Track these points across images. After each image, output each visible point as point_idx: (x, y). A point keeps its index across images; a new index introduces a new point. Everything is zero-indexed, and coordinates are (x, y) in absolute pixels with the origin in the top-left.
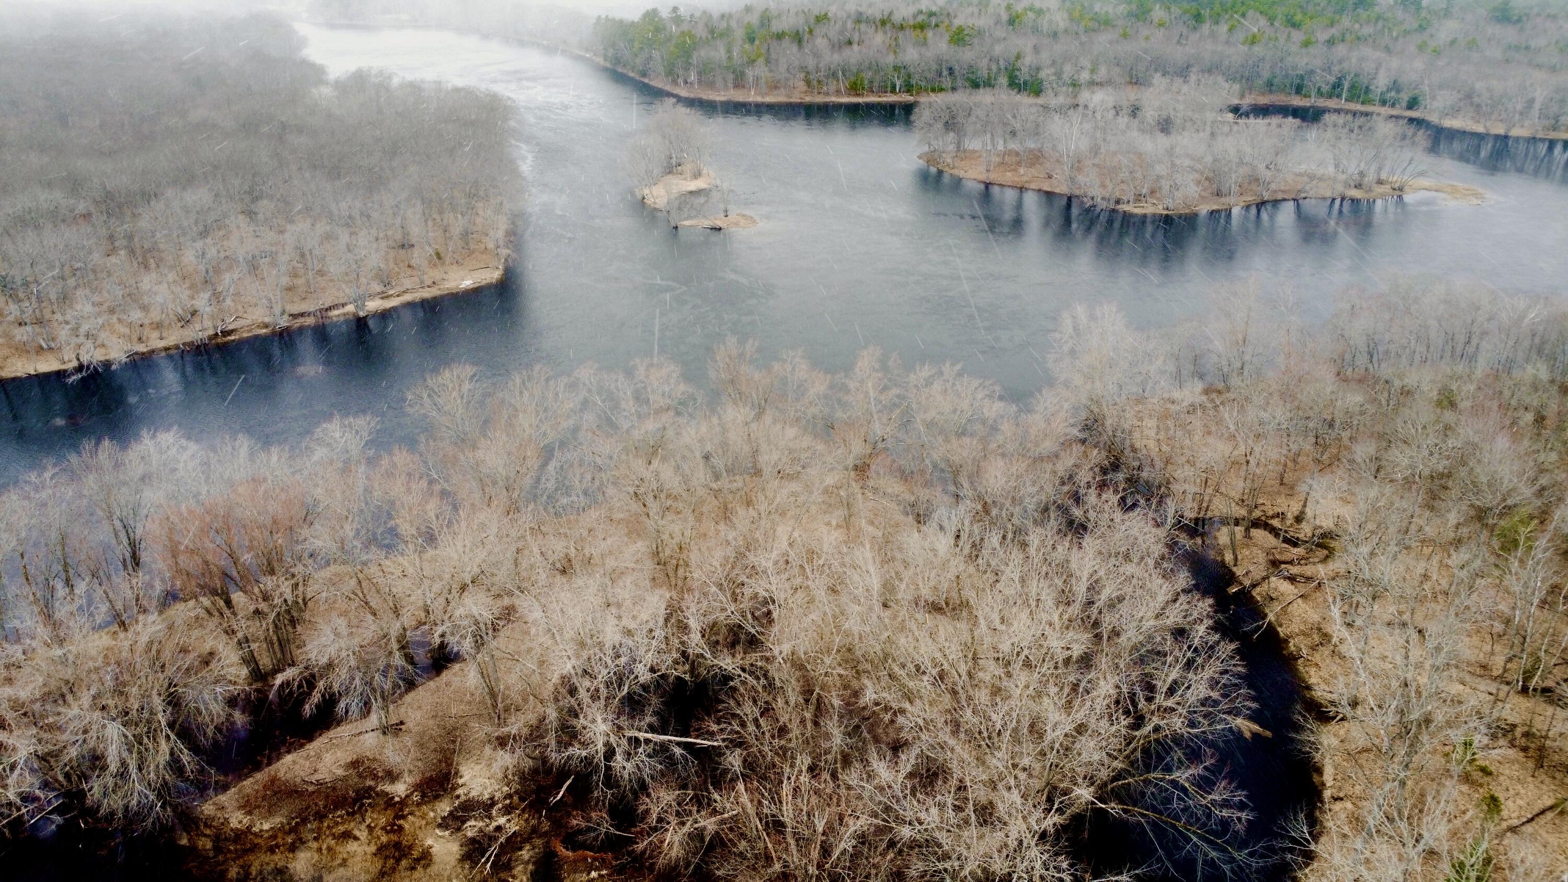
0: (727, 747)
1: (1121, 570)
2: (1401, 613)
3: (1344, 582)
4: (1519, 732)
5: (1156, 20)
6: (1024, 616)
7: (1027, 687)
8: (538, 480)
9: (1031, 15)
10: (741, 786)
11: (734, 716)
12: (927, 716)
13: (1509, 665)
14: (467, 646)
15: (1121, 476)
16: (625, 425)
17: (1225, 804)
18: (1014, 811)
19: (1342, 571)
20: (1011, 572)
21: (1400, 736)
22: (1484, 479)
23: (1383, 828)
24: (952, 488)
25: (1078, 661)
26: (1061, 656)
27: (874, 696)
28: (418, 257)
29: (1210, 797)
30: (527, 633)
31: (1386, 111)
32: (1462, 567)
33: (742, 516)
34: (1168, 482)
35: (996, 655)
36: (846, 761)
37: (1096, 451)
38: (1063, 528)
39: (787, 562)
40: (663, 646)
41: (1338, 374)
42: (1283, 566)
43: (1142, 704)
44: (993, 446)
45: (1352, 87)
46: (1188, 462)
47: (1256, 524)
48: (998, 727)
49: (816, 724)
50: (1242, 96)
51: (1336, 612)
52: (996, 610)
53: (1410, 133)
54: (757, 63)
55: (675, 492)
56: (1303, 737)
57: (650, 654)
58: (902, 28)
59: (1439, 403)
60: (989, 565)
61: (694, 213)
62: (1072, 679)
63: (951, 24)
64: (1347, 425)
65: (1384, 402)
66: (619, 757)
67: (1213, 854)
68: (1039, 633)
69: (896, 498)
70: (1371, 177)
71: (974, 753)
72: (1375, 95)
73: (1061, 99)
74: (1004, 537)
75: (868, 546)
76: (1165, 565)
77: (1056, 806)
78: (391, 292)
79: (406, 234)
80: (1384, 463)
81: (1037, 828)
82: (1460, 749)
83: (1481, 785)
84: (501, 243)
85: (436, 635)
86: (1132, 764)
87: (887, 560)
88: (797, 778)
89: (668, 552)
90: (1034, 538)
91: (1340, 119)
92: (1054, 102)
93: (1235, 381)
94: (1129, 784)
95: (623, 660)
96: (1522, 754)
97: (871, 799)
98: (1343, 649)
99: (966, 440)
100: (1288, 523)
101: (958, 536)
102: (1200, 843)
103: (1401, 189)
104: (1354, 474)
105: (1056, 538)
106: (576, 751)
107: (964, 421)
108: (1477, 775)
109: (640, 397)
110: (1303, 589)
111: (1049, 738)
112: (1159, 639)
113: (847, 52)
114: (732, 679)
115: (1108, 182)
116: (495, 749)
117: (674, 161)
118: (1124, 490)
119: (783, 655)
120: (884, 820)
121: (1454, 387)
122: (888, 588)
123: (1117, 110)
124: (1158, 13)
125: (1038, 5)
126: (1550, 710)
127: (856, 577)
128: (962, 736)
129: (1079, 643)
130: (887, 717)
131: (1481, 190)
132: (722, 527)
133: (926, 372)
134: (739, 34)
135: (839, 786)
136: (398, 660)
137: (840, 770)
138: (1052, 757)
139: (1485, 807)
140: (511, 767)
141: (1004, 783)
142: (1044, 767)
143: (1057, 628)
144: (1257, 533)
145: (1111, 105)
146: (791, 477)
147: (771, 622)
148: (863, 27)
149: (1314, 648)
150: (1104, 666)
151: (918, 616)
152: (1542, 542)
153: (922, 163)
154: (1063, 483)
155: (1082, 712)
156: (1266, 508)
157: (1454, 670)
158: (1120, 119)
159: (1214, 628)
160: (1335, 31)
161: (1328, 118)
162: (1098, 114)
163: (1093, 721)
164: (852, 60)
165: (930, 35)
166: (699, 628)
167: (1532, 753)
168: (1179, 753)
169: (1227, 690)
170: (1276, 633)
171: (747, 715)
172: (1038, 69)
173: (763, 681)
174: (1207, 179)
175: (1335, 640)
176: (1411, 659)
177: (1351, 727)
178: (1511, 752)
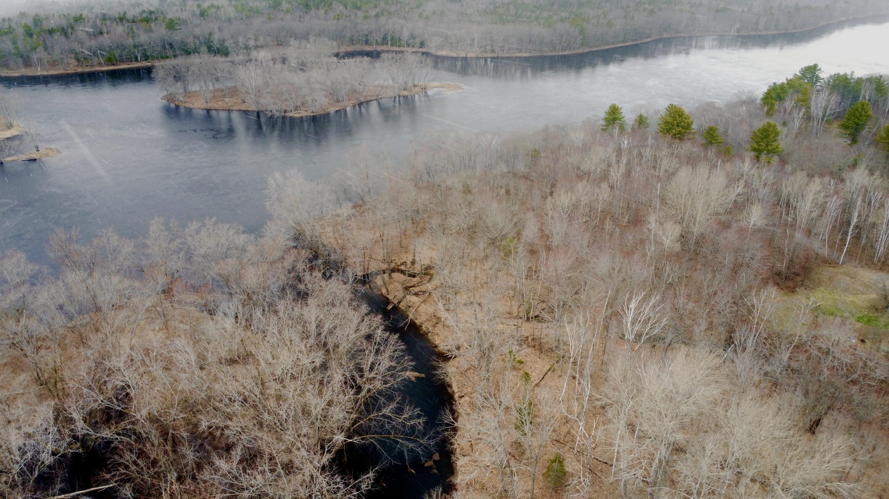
0: (119, 485)
1: (331, 312)
2: (469, 298)
3: (441, 290)
4: (530, 339)
5: (285, 9)
6: (285, 352)
7: (295, 390)
9: (213, 10)
11: (120, 464)
12: (243, 425)
13: (520, 310)
15: (320, 261)
17: (411, 418)
18: (304, 461)
19: (439, 284)
20: (272, 329)
21: (482, 357)
22: (490, 224)
23: (485, 405)
24: (226, 290)
25: (320, 368)
26: (310, 367)
27: (207, 423)
29: (403, 417)
31: (410, 49)
32: (491, 269)
33: (94, 340)
34: (345, 259)
35: (274, 378)
36: (199, 467)
37: (304, 251)
38: (296, 297)
39: (132, 360)
40: (58, 437)
41: (416, 186)
42: (411, 289)
43: (359, 380)
44: (245, 260)
45: (392, 39)
46: (353, 246)
47: (393, 271)
48: (284, 417)
49: (175, 451)
50: (339, 47)
51: (440, 305)
52: (268, 353)
53: (424, 60)
54: (38, 50)
55: (43, 335)
57: (49, 445)
58: (134, 22)
59: (464, 192)
60: (258, 328)
61: (12, 152)
62: (319, 378)
63: (165, 18)
64: (425, 211)
65: (439, 196)
67: (411, 445)
68: (296, 358)
69: (193, 303)
70: (410, 84)
71: (274, 436)
72: (404, 42)
73: (241, 57)
74: (264, 310)
75: (183, 337)
76: (354, 303)
77: (326, 450)
80: (446, 226)
81: (319, 465)
82: (508, 355)
83: (520, 369)
86: (360, 413)
87: (196, 342)
88: (171, 488)
89: (46, 375)
90: (281, 306)
91: (390, 56)
92: (237, 59)
93: (367, 199)
94: (361, 424)
95: (29, 455)
96: (533, 349)
97: (220, 483)
98: (447, 322)
99: (229, 260)
100: (409, 266)
101: (237, 317)
102: (403, 442)
103: (425, 89)
104: (434, 235)
105: (293, 303)
107: (225, 250)
108: (517, 365)
110: (423, 298)
111: (314, 414)
112: (359, 343)
113: (100, 39)
114: (112, 442)
115: (277, 101)
118: (323, 269)
119: (144, 417)
120: (231, 493)
121: (469, 183)
122: (201, 357)
123: (274, 60)
124: (285, 5)
125: (216, 3)
126: (539, 325)
127: (180, 357)
128: (265, 429)
129: (318, 358)
130: (218, 433)
131: (461, 85)
132: (81, 349)
133: (194, 226)
135: (198, 483)
137: (197, 474)
138: (318, 424)
139: (524, 379)
141: (295, 447)
142: (315, 431)
143: (305, 352)
144: (395, 275)
145: (270, 58)
146: (121, 307)
147: (130, 400)
148: (108, 23)
149: (434, 326)
150: (334, 366)
151: (224, 369)
152: (521, 249)
153: (165, 102)
154: (290, 273)
155: (328, 395)
156: (396, 261)
157: (497, 318)
158: (277, 66)
159: (385, 330)
160: (378, 10)
161: (384, 56)
162: (264, 64)
163: (335, 397)
164: (105, 44)
165: (153, 25)
166: (81, 418)
167: (537, 347)
168: (382, 400)
169: (398, 360)
170: (415, 323)
171: (128, 461)
172: (224, 41)
173: (134, 437)
174: (330, 94)
175: (443, 319)
176: (478, 319)
177: (460, 360)
178: (529, 349)
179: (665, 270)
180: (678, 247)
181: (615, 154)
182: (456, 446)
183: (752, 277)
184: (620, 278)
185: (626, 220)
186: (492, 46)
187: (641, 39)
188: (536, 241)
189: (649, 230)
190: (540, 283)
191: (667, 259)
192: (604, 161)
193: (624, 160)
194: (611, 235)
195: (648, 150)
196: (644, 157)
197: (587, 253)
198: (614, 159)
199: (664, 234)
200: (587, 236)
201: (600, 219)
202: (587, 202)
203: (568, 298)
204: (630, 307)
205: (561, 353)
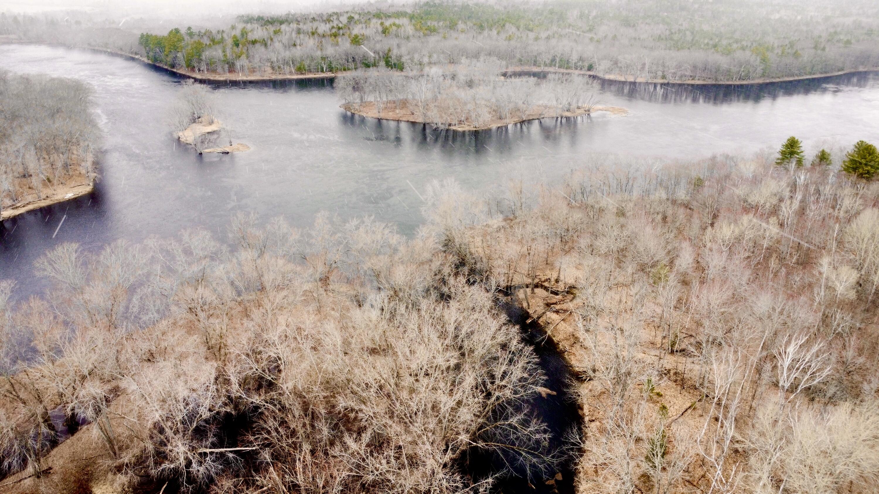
0: (261, 448)
1: (471, 317)
2: (611, 322)
3: (582, 310)
4: (672, 372)
5: (460, 29)
6: (422, 347)
7: (428, 386)
8: (127, 308)
9: (394, 28)
10: (271, 469)
11: (263, 429)
12: (375, 411)
13: (664, 341)
14: (90, 413)
15: (466, 268)
16: (180, 270)
17: (537, 432)
18: (427, 454)
19: (581, 304)
20: (412, 326)
21: (617, 383)
22: (642, 249)
23: (614, 430)
24: (376, 284)
25: (453, 368)
26: (444, 366)
27: (344, 405)
28: (35, 181)
29: (529, 429)
30: (129, 400)
31: (577, 72)
32: (637, 294)
33: (256, 314)
34: (491, 269)
35: (410, 371)
36: (332, 443)
37: (451, 257)
38: (438, 298)
39: (286, 336)
40: (216, 395)
41: (569, 204)
42: (552, 306)
43: (489, 386)
44: (396, 259)
45: (561, 61)
46: (499, 257)
47: (537, 286)
48: (415, 410)
49: (313, 426)
50: (507, 68)
51: (580, 325)
52: (407, 347)
53: (590, 82)
54: (241, 58)
55: (214, 305)
56: (571, 391)
57: (208, 401)
58: (324, 36)
59: (618, 215)
60: (400, 323)
61: (211, 144)
62: (451, 378)
63: (351, 34)
64: (575, 230)
65: (592, 216)
66: (194, 465)
67: (535, 460)
68: (431, 355)
69: (345, 294)
70: (574, 106)
71: (403, 427)
72: (572, 64)
73: (414, 73)
74: (407, 307)
75: (332, 322)
76: (493, 312)
77: (450, 448)
78: (18, 205)
79: (26, 169)
80: (595, 247)
81: (441, 461)
82: (646, 385)
83: (658, 402)
84: (90, 170)
85: (68, 410)
86: (487, 419)
87: (344, 328)
88: (304, 458)
89: (213, 340)
90: (424, 305)
91: (556, 77)
92: (411, 74)
93: (518, 213)
94: (487, 430)
95: (191, 406)
96: (674, 384)
97: (348, 462)
98: (586, 343)
99: (381, 257)
100: (553, 283)
101: (382, 309)
102: (527, 455)
103: (589, 111)
104: (582, 254)
105: (436, 304)
106: (167, 465)
107: (379, 247)
108: (655, 397)
109: (188, 252)
110: (563, 316)
111: (443, 412)
112: (494, 351)
113: (293, 50)
114: (260, 408)
115: (443, 115)
116: (115, 474)
117: (196, 115)
118: (468, 275)
119: (290, 388)
120: (357, 473)
121: (623, 206)
122: (346, 343)
123: (444, 77)
124: (461, 25)
125: (397, 22)
126: (684, 359)
127: (327, 340)
128: (395, 418)
129: (453, 358)
130: (353, 415)
131: (626, 109)
132: (245, 320)
133: (355, 222)
134: (229, 42)
135: (329, 458)
136: (44, 429)
137: (329, 449)
138: (445, 423)
139: (661, 412)
140: (126, 483)
141: (421, 440)
142: (441, 428)
143: (441, 351)
144: (538, 291)
145: (441, 74)
146: (282, 287)
147: (280, 371)
148: (302, 36)
149: (572, 346)
150: (467, 369)
151: (364, 357)
152: (672, 276)
153: (342, 110)
154: (436, 275)
155: (458, 395)
156: (540, 277)
157: (639, 346)
158: (446, 81)
159: (521, 341)
160: (549, 32)
161: (550, 76)
162: (435, 80)
163: (465, 398)
164: (297, 55)
165: (340, 40)
166: (237, 381)
167: (678, 382)
168: (510, 409)
169: (531, 372)
170: (553, 341)
171: (270, 427)
172: (401, 56)
173: (278, 406)
174: (494, 110)
175: (581, 340)
176: (618, 344)
177: (595, 383)
178: (670, 383)
179: (835, 318)
180: (852, 295)
181: (788, 189)
182: (580, 468)
184: (781, 321)
185: (794, 260)
186: (663, 72)
187: (832, 72)
188: (690, 271)
189: (820, 273)
190: (690, 316)
191: (839, 307)
192: (775, 195)
193: (799, 196)
194: (776, 275)
195: (828, 188)
196: (822, 194)
197: (745, 290)
198: (787, 193)
199: (837, 278)
200: (748, 273)
201: (764, 256)
202: (752, 236)
203: (719, 334)
204: (788, 351)
205: (705, 391)
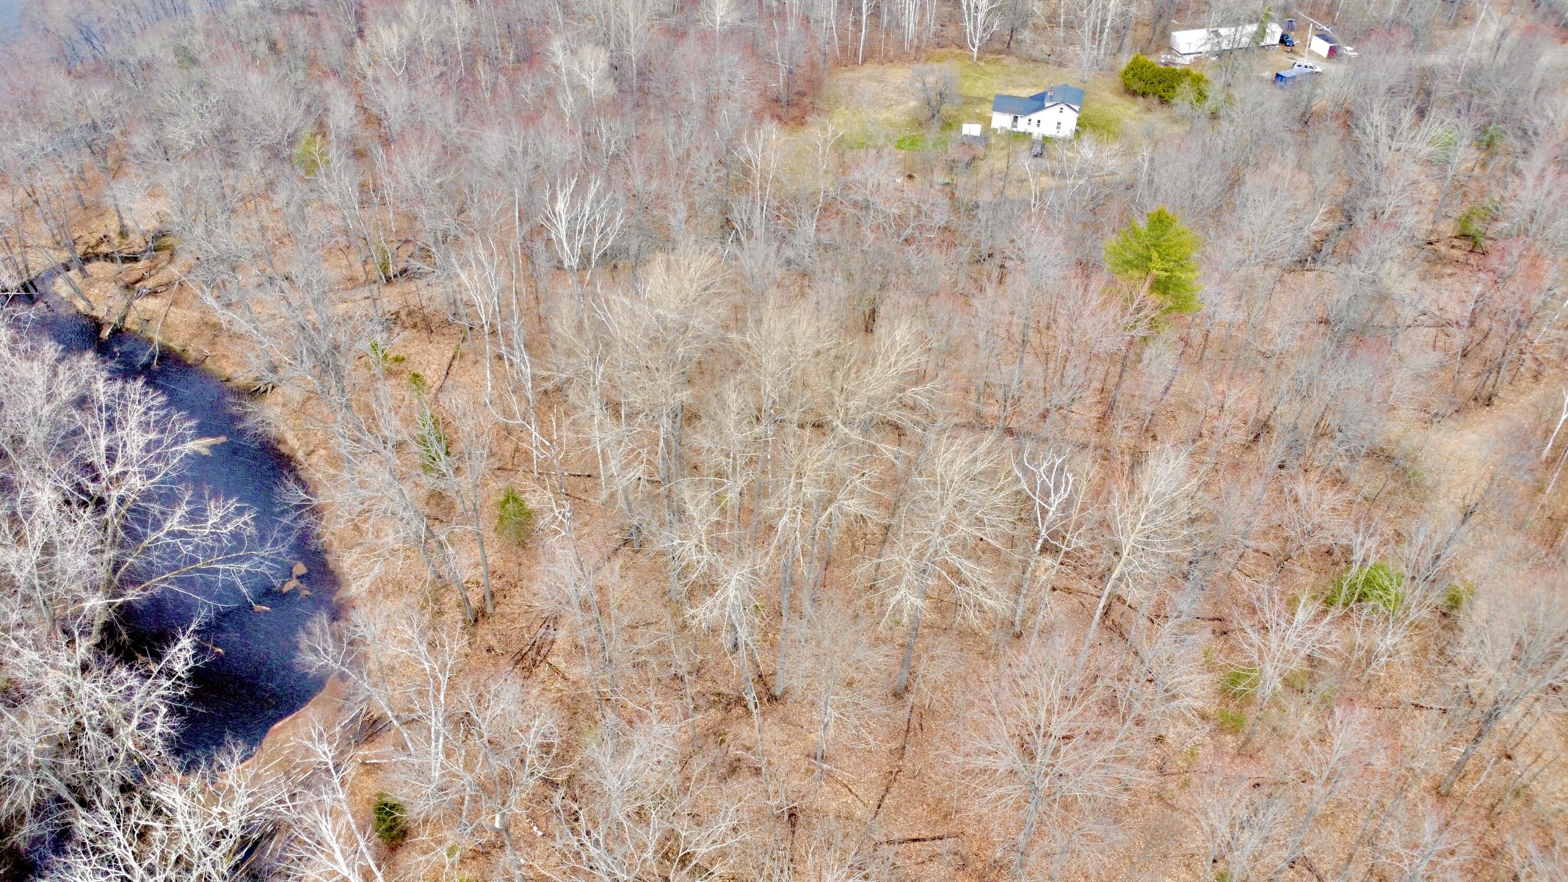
2: (262, 271)
3: (200, 271)
4: (403, 314)
13: (368, 267)
17: (225, 520)
18: (38, 669)
19: (192, 261)
21: (324, 372)
22: (258, 118)
23: (357, 451)
29: (209, 523)
32: (288, 204)
41: (69, 73)
42: (138, 285)
43: (92, 487)
47: (86, 259)
51: (210, 300)
59: (181, 64)
64: (111, 122)
65: (131, 84)
67: (245, 566)
76: (21, 346)
77: (77, 633)
80: (166, 143)
81: (72, 665)
82: (372, 354)
83: (402, 372)
86: (121, 546)
94: (131, 564)
96: (415, 331)
98: (236, 328)
100: (116, 242)
102: (227, 566)
104: (147, 166)
108: (395, 367)
110: (168, 296)
111: (22, 580)
112: (65, 420)
126: (412, 286)
138: (39, 595)
139: (414, 386)
142: (38, 610)
144: (94, 267)
149: (213, 343)
152: (333, 153)
155: (37, 534)
156: (85, 239)
157: (331, 294)
159: (112, 379)
163: (55, 534)
167: (420, 325)
168: (155, 508)
169: (162, 425)
170: (169, 348)
175: (225, 326)
176: (293, 304)
177: (285, 389)
178: (406, 333)
179: (601, 134)
180: (610, 88)
182: (327, 538)
183: (738, 114)
184: (529, 166)
185: (511, 58)
188: (358, 131)
189: (556, 67)
190: (390, 208)
191: (599, 113)
194: (493, 91)
197: (459, 133)
199: (582, 68)
200: (451, 102)
201: (465, 65)
202: (432, 36)
203: (449, 222)
204: (557, 210)
205: (465, 322)
